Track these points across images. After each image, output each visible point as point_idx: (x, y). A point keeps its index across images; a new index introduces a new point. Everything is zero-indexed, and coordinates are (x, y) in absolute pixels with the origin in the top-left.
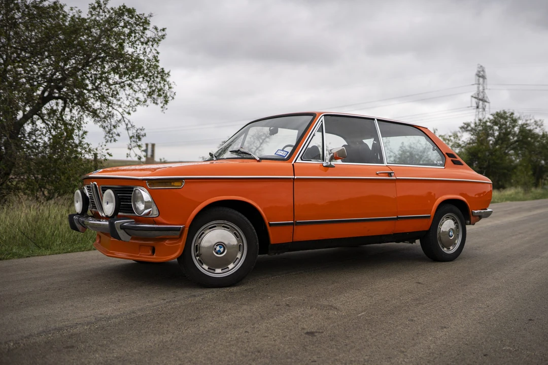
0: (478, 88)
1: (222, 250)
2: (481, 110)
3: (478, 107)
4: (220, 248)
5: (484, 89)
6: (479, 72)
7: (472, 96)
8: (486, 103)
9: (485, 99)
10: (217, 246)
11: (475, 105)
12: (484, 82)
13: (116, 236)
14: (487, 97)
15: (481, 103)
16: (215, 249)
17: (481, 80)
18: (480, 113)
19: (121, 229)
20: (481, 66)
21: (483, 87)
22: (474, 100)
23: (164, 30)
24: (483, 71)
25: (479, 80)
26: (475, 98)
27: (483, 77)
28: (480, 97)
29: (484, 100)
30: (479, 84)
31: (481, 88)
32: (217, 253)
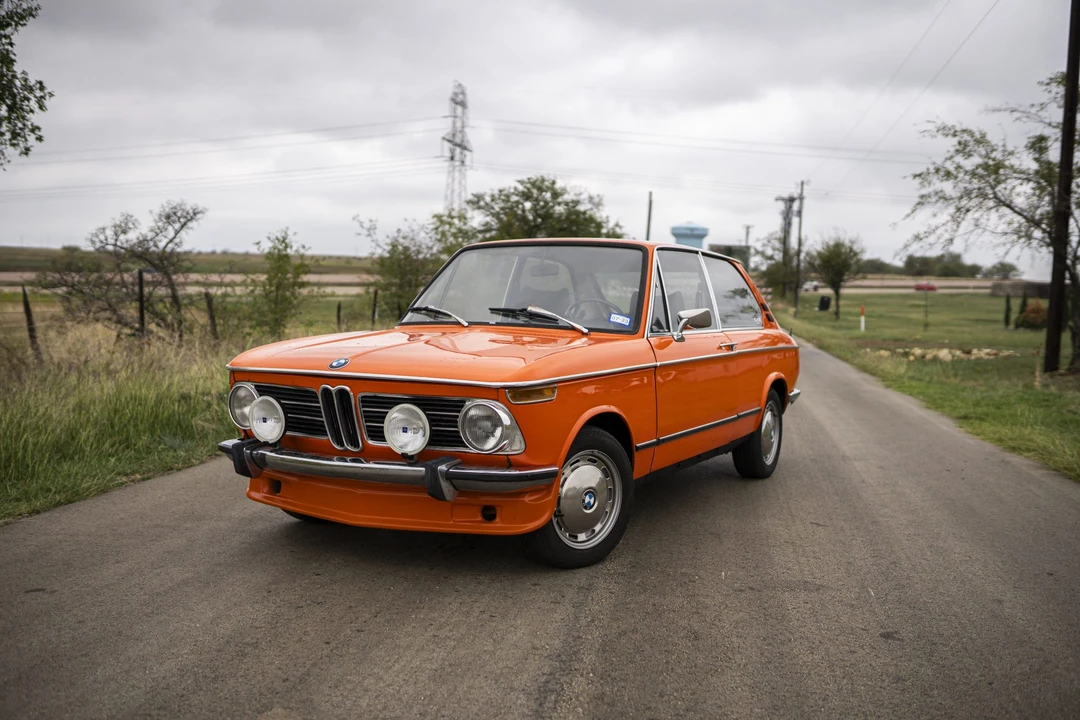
0: (454, 123)
1: (592, 501)
2: (457, 163)
3: (452, 158)
4: (590, 498)
5: (463, 127)
6: (456, 94)
7: (444, 138)
8: (466, 152)
9: (465, 144)
10: (586, 495)
11: (448, 154)
12: (463, 113)
13: (438, 495)
14: (468, 141)
15: (458, 150)
16: (584, 501)
17: (459, 109)
18: (457, 169)
19: (447, 479)
20: (460, 85)
21: (463, 123)
22: (447, 145)
24: (463, 93)
25: (455, 110)
26: (449, 141)
27: (463, 104)
28: (458, 140)
29: (463, 147)
30: (456, 117)
31: (459, 124)
32: (586, 508)
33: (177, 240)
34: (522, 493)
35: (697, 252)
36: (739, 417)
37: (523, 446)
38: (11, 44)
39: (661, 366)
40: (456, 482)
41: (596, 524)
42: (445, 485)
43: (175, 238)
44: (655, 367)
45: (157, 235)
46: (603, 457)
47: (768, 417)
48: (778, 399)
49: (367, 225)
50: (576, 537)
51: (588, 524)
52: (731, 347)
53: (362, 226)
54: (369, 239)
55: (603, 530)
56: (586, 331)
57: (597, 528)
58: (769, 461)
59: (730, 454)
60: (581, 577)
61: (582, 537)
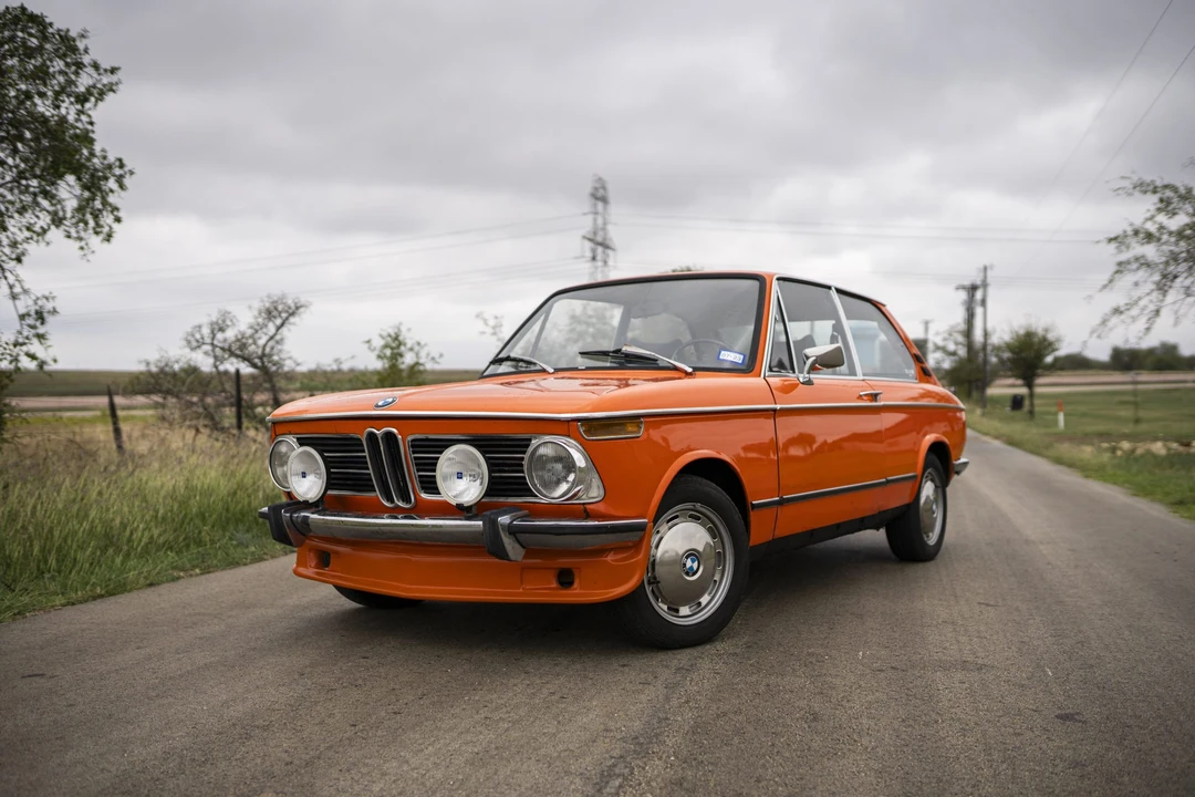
0: (595, 220)
1: (695, 565)
2: (600, 264)
3: (594, 258)
4: (693, 562)
5: (605, 224)
6: (596, 189)
7: (584, 237)
8: (610, 252)
9: (608, 242)
10: (687, 558)
11: (589, 254)
12: (605, 209)
13: (499, 552)
14: (611, 239)
15: (600, 249)
16: (685, 565)
17: (600, 205)
18: (600, 270)
19: (510, 534)
20: (600, 179)
21: (605, 219)
22: (588, 245)
23: (113, 71)
24: (604, 188)
25: (595, 205)
26: (590, 240)
27: (604, 200)
28: (599, 239)
29: (605, 246)
30: (596, 213)
31: (600, 221)
32: (687, 574)
33: (278, 337)
34: (602, 551)
35: (829, 288)
36: (888, 482)
37: (602, 492)
38: (91, 123)
39: (781, 410)
40: (522, 537)
41: (701, 595)
42: (507, 541)
43: (275, 334)
44: (775, 410)
45: (257, 331)
46: (708, 513)
47: (928, 489)
48: (939, 465)
49: (492, 322)
50: (677, 611)
51: (692, 595)
52: (874, 397)
53: (487, 324)
54: (495, 338)
55: (711, 602)
56: (690, 370)
57: (704, 600)
58: (932, 539)
59: (882, 531)
60: (683, 657)
61: (684, 611)
